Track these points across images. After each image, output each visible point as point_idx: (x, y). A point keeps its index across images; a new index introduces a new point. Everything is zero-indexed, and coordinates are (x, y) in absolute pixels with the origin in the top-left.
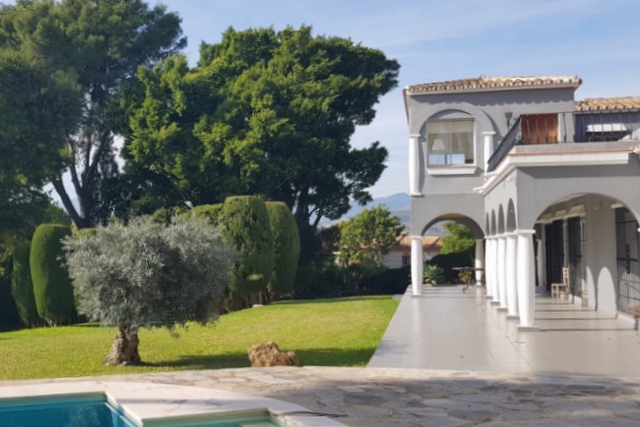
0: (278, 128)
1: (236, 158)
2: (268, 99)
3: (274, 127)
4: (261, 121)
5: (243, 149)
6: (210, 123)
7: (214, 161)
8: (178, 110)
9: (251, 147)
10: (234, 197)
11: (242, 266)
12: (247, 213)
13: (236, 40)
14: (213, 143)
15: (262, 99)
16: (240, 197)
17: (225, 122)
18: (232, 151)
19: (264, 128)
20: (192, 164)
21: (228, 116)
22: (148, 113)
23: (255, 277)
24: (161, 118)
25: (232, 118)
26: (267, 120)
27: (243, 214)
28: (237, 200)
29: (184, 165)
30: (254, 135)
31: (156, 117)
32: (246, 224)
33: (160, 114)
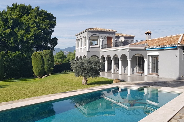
1: (27, 39)
2: (35, 25)
3: (37, 32)
6: (19, 29)
7: (21, 39)
8: (10, 25)
9: (31, 36)
11: (49, 66)
13: (19, 7)
14: (21, 35)
15: (33, 25)
18: (26, 37)
19: (35, 32)
20: (15, 40)
24: (5, 27)
25: (25, 29)
26: (35, 30)
27: (49, 54)
30: (32, 34)
31: (4, 26)
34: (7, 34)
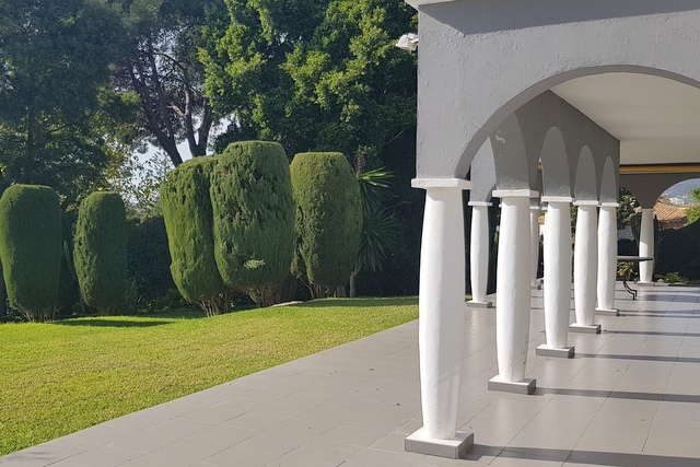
0: (386, 53)
1: (332, 97)
2: (379, 15)
3: (381, 52)
4: (365, 44)
5: (340, 84)
6: (305, 52)
7: (306, 102)
8: (268, 37)
9: (351, 82)
10: (234, 144)
11: (236, 247)
12: (245, 167)
14: (306, 79)
15: (372, 14)
16: (240, 143)
17: (322, 50)
18: (326, 88)
19: (369, 54)
20: (277, 107)
21: (326, 40)
22: (231, 43)
23: (252, 264)
24: (245, 49)
25: (331, 43)
26: (373, 42)
27: (241, 168)
28: (237, 147)
29: (267, 108)
30: (356, 66)
31: (240, 48)
32: (243, 184)
33: (245, 44)
34: (238, 82)
